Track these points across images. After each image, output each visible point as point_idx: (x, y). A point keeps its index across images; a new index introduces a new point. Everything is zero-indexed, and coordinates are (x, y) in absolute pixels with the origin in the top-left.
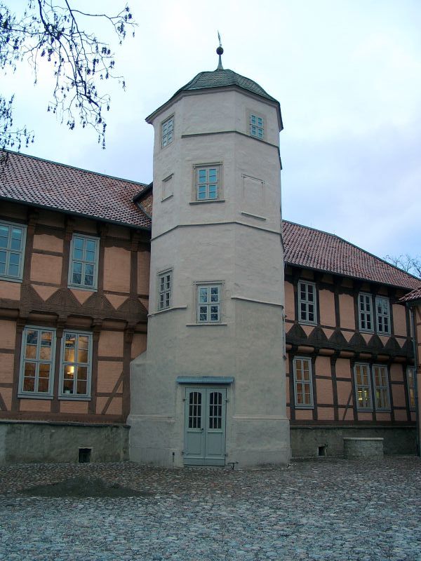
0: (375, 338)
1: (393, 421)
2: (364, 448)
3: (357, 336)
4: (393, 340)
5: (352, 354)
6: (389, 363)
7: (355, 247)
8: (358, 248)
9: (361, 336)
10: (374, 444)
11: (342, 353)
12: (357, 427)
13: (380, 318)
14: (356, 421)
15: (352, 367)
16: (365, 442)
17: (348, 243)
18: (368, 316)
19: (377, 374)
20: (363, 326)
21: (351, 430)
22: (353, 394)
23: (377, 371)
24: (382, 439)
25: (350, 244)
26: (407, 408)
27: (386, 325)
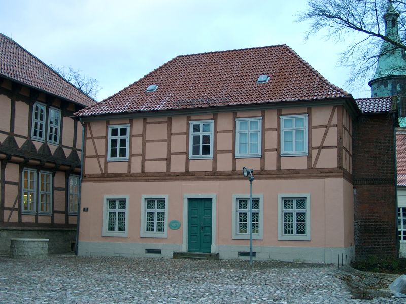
0: (45, 147)
1: (53, 224)
2: (31, 248)
3: (29, 143)
4: (60, 150)
5: (22, 159)
6: (54, 170)
7: (31, 55)
8: (34, 57)
9: (33, 144)
10: (40, 245)
11: (13, 157)
12: (20, 228)
13: (51, 128)
14: (20, 223)
15: (20, 172)
16: (31, 243)
17: (24, 50)
18: (41, 125)
19: (42, 180)
20: (35, 134)
21: (15, 232)
22: (19, 197)
23: (43, 176)
24: (48, 240)
25: (27, 52)
26: (66, 213)
27: (56, 135)
